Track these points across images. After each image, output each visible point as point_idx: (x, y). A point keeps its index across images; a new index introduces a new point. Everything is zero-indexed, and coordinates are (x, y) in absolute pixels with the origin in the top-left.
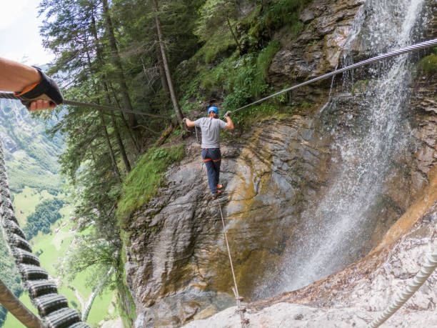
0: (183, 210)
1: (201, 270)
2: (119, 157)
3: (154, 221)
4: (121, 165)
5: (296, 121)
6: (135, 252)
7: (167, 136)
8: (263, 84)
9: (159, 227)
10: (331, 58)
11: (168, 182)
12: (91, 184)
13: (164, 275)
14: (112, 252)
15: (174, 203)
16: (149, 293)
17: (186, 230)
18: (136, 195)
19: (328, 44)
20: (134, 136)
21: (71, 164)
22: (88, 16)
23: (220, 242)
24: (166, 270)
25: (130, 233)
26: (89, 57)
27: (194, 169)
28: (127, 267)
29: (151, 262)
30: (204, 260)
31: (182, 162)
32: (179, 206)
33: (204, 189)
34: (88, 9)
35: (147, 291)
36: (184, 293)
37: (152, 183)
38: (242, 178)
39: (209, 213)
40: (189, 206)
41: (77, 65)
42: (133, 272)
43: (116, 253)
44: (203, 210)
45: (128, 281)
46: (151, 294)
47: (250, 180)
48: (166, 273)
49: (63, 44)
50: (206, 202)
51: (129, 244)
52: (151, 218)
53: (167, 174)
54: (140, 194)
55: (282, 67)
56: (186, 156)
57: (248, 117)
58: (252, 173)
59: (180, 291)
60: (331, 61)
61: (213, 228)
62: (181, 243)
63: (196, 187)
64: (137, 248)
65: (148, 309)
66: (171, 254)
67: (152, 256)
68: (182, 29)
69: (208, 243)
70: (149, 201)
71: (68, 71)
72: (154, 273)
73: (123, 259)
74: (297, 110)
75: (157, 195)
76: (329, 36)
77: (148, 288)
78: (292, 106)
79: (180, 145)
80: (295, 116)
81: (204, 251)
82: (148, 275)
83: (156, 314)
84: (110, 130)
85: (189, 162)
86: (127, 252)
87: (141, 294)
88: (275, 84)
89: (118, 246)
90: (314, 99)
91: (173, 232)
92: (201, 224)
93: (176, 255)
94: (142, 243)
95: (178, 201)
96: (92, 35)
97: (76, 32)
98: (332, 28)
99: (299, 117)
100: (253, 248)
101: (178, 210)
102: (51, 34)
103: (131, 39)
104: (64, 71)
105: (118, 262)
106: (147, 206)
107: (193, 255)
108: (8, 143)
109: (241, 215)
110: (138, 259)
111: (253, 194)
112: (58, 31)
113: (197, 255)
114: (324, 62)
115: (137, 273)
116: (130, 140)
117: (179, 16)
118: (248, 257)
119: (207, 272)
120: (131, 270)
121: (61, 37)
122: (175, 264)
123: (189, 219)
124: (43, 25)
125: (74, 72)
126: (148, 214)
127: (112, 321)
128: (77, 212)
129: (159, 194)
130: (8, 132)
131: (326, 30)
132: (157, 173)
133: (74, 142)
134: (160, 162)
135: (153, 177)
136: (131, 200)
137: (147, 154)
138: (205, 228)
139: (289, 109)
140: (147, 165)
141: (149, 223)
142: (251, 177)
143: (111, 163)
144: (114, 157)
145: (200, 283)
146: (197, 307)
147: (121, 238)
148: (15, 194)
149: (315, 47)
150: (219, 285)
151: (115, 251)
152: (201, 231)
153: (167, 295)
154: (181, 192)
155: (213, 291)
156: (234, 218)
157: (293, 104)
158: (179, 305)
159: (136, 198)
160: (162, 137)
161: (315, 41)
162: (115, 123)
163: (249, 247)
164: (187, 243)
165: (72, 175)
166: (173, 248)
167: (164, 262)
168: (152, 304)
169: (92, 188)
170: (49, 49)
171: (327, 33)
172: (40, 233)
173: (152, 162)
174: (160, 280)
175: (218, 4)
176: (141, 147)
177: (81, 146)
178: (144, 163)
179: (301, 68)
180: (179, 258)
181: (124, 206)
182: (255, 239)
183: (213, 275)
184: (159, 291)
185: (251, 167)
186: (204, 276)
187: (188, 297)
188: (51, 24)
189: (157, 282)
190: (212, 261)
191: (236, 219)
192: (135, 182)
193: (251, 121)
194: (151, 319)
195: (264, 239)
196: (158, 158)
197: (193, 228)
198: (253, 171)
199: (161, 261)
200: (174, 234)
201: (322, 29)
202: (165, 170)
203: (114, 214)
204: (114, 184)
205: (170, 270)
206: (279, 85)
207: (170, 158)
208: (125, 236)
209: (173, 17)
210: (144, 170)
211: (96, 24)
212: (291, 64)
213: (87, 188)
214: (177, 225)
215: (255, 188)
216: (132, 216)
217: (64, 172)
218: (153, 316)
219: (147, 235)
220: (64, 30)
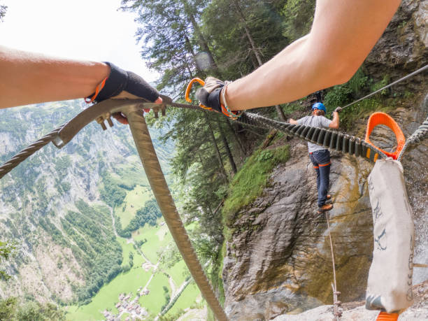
0: (286, 210)
1: (296, 271)
2: (226, 160)
3: (258, 220)
4: (228, 166)
5: (400, 114)
6: (235, 248)
7: (272, 138)
8: (362, 77)
9: (262, 226)
10: (424, 39)
11: (273, 184)
12: (200, 184)
13: (260, 273)
14: (212, 246)
15: (278, 203)
16: (242, 288)
17: (287, 231)
18: (242, 194)
19: (418, 23)
20: (239, 139)
21: (182, 166)
22: (181, 36)
23: (320, 245)
24: (262, 268)
25: (233, 230)
26: (190, 72)
27: (299, 170)
28: (225, 261)
29: (249, 259)
30: (301, 262)
31: (287, 164)
32: (283, 206)
33: (309, 190)
34: (180, 31)
35: (240, 286)
36: (275, 293)
37: (258, 183)
38: (347, 179)
39: (312, 214)
40: (293, 206)
41: (180, 80)
42: (230, 266)
43: (217, 248)
44: (306, 211)
45: (223, 275)
46: (243, 289)
47: (356, 181)
48: (261, 271)
49: (164, 63)
50: (309, 203)
51: (231, 241)
52: (254, 217)
53: (273, 175)
54: (246, 194)
55: (378, 56)
56: (291, 157)
57: (351, 114)
58: (357, 174)
59: (272, 290)
60: (425, 42)
61: (315, 230)
62: (281, 243)
63: (300, 188)
64: (238, 245)
65: (237, 303)
66: (270, 253)
67: (251, 253)
68: (271, 32)
69: (308, 245)
70: (254, 200)
71: (173, 86)
72: (250, 270)
73: (223, 254)
74: (400, 102)
75: (263, 195)
76: (416, 14)
77: (242, 283)
78: (394, 98)
79: (284, 147)
80: (398, 109)
81: (303, 253)
82: (244, 271)
83: (243, 309)
84: (217, 135)
85: (294, 163)
86: (228, 247)
87: (234, 287)
88: (374, 75)
89: (220, 242)
90: (416, 87)
91: (274, 231)
92: (302, 226)
93: (274, 254)
94: (244, 240)
95: (282, 201)
96: (189, 52)
97: (175, 51)
98: (416, 4)
99: (403, 110)
100: (351, 254)
101: (282, 209)
102: (152, 57)
103: (224, 50)
104: (170, 86)
105: (217, 256)
106: (252, 205)
107: (291, 256)
108: (122, 150)
109: (344, 218)
110: (237, 255)
111: (357, 196)
112: (158, 53)
113: (295, 256)
114: (418, 44)
115: (234, 268)
116: (236, 143)
117: (265, 21)
118: (345, 263)
119: (302, 274)
120: (229, 264)
121: (162, 57)
122: (272, 263)
123: (291, 220)
124: (143, 50)
125: (178, 86)
126: (253, 213)
127: (197, 310)
128: (185, 208)
129: (264, 194)
130: (122, 140)
131: (412, 8)
132: (263, 174)
133: (184, 147)
134: (266, 163)
135: (259, 177)
136: (237, 200)
137: (253, 156)
138: (307, 230)
139: (391, 102)
140: (253, 167)
141: (253, 221)
142: (357, 178)
143: (218, 165)
144: (221, 160)
145: (293, 285)
146: (284, 308)
147: (224, 234)
148: (127, 191)
149: (406, 29)
150: (311, 290)
151: (215, 245)
152: (302, 232)
153: (258, 292)
154: (285, 193)
155: (304, 294)
156: (336, 222)
157: (395, 95)
158: (267, 303)
159: (242, 197)
160: (267, 139)
161: (404, 23)
162: (221, 128)
163: (348, 253)
164: (287, 244)
165: (183, 175)
166: (272, 247)
167: (261, 260)
168: (242, 299)
169: (200, 187)
170: (153, 69)
171: (413, 11)
172: (147, 225)
173: (258, 164)
174: (254, 277)
175: (300, 2)
176: (247, 149)
177: (190, 150)
178: (251, 165)
179: (398, 54)
180: (277, 257)
181: (230, 204)
182: (355, 244)
183: (307, 279)
184: (252, 287)
185: (356, 167)
186: (298, 279)
187: (278, 297)
188: (150, 49)
189: (251, 278)
190: (309, 264)
191: (338, 222)
192: (242, 182)
193: (354, 119)
194: (237, 313)
195: (364, 245)
196: (264, 160)
197: (294, 229)
198: (358, 171)
199: (259, 259)
200: (276, 233)
201: (407, 7)
202: (271, 171)
203: (220, 212)
204: (222, 184)
205: (266, 268)
206: (378, 76)
207: (276, 159)
208: (228, 232)
209: (259, 23)
210: (251, 171)
211: (191, 42)
212: (386, 51)
213: (196, 188)
214: (279, 225)
215: (360, 190)
216: (237, 214)
217: (176, 173)
218: (239, 310)
219: (249, 232)
220: (163, 51)
